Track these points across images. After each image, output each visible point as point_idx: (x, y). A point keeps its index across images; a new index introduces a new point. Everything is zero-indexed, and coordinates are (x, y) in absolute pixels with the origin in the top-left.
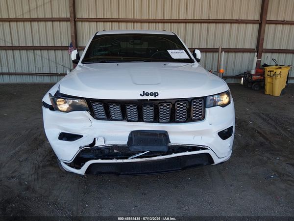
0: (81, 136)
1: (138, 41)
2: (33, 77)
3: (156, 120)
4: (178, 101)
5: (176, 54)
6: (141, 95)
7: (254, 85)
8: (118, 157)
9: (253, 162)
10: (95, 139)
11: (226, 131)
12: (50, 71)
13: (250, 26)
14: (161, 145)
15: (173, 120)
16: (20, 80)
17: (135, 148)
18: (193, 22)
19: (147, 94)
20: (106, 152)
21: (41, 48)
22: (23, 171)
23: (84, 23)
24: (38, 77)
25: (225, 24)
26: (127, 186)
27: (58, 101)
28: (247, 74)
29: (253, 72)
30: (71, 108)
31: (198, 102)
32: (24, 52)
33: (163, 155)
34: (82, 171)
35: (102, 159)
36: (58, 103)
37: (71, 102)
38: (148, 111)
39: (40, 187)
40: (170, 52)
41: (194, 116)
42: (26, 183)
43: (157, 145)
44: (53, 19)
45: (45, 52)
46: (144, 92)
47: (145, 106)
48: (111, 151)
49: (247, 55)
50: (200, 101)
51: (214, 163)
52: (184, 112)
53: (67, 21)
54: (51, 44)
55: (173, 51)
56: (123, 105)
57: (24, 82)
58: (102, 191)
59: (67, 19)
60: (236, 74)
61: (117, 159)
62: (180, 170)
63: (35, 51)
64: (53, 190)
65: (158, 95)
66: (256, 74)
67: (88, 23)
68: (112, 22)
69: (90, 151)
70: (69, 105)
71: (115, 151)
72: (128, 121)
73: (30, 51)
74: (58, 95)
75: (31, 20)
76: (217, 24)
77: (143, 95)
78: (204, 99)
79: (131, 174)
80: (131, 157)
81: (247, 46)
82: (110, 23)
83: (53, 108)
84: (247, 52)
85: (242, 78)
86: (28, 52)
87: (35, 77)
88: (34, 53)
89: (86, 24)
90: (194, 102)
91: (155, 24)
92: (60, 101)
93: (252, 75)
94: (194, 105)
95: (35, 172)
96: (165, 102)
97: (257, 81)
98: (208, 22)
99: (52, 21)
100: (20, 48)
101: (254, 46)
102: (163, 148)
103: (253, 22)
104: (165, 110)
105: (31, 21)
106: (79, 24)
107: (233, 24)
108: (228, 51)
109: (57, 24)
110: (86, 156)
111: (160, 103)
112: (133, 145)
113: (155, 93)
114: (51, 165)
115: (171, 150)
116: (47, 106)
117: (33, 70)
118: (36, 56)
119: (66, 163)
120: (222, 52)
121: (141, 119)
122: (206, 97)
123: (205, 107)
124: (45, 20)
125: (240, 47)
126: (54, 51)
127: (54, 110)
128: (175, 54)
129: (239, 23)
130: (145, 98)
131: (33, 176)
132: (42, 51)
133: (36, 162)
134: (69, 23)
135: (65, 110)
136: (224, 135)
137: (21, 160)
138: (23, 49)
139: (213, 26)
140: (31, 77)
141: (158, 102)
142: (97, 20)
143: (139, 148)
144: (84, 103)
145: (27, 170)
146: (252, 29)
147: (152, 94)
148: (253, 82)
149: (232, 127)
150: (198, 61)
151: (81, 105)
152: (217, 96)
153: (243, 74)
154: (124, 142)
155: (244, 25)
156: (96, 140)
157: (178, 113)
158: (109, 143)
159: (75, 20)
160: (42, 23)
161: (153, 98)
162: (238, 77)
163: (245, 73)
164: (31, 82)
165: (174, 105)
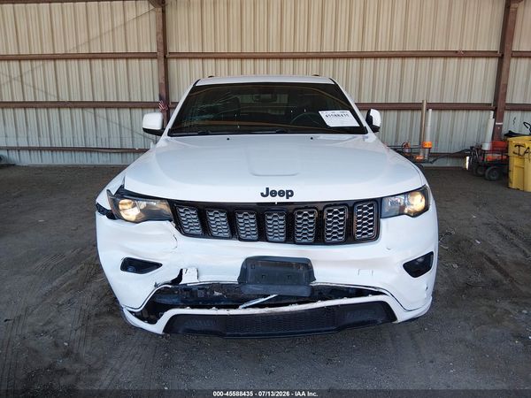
0: (158, 265)
1: (268, 96)
2: (93, 154)
3: (290, 238)
4: (330, 206)
5: (335, 118)
6: (262, 194)
7: (488, 170)
8: (222, 303)
9: (476, 317)
10: (181, 270)
11: (421, 260)
12: (121, 145)
13: (481, 62)
14: (299, 284)
15: (320, 239)
16: (70, 160)
17: (251, 288)
18: (376, 56)
19: (274, 194)
20: (201, 294)
21: (107, 105)
22: (61, 323)
23: (181, 61)
24: (100, 154)
25: (434, 60)
26: (240, 356)
27: (122, 204)
28: (476, 151)
29: (487, 147)
30: (143, 216)
31: (366, 208)
32: (78, 112)
33: (300, 303)
34: (158, 327)
35: (192, 307)
36: (120, 207)
37: (143, 204)
38: (276, 223)
39: (88, 353)
40: (323, 114)
41: (358, 233)
42: (66, 344)
43: (292, 285)
44: (127, 55)
45: (114, 112)
46: (267, 189)
47: (269, 215)
48: (208, 293)
49: (475, 116)
50: (370, 206)
51: (395, 319)
52: (340, 226)
53: (152, 58)
54: (124, 98)
55: (329, 112)
56: (232, 212)
57: (78, 163)
58: (194, 363)
59: (151, 56)
60: (457, 149)
61: (219, 307)
62: (332, 330)
63: (97, 110)
64: (110, 358)
65: (292, 195)
66: (493, 151)
67: (188, 61)
68: (229, 58)
69: (173, 293)
70: (141, 210)
71: (217, 294)
72: (240, 239)
73: (89, 110)
74: (122, 193)
75: (91, 57)
76: (420, 60)
77: (267, 195)
78: (377, 203)
79: (244, 336)
80: (244, 306)
81: (476, 99)
82: (226, 61)
83: (113, 215)
84: (477, 110)
85: (468, 158)
86: (85, 112)
87: (95, 155)
88: (95, 114)
89: (185, 63)
90: (359, 208)
91: (305, 61)
92: (126, 204)
93: (484, 153)
94: (359, 213)
95: (83, 325)
96: (306, 208)
97: (493, 163)
98: (403, 55)
99: (127, 58)
100: (72, 105)
101: (489, 99)
102: (303, 291)
103: (487, 55)
104: (305, 222)
105: (90, 59)
106: (173, 63)
107: (448, 60)
108: (439, 107)
109: (134, 63)
110: (166, 300)
111: (297, 209)
112: (249, 283)
113: (288, 191)
114: (111, 313)
115: (316, 294)
116: (103, 211)
117: (92, 143)
118: (98, 118)
119: (131, 312)
120: (428, 110)
121: (262, 236)
122: (382, 198)
123: (379, 216)
124: (115, 56)
125: (462, 100)
126: (128, 110)
127: (114, 219)
128: (332, 118)
129: (460, 57)
130: (269, 199)
131: (79, 332)
132: (109, 110)
133: (85, 307)
134: (155, 61)
135: (133, 219)
136: (415, 268)
137: (60, 303)
138: (75, 107)
139: (411, 62)
140: (89, 154)
141: (294, 207)
142: (204, 56)
143: (258, 289)
144: (165, 207)
145: (68, 321)
146: (486, 68)
147: (281, 193)
148: (486, 166)
149: (432, 253)
150: (375, 129)
151: (161, 210)
152: (402, 197)
153: (468, 150)
154: (232, 277)
155: (471, 60)
156: (184, 273)
157: (329, 227)
158: (207, 278)
159: (165, 57)
160: (109, 61)
161: (284, 199)
162: (461, 155)
163: (472, 148)
164: (89, 163)
165: (321, 213)
